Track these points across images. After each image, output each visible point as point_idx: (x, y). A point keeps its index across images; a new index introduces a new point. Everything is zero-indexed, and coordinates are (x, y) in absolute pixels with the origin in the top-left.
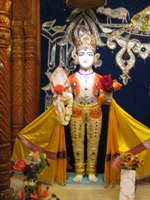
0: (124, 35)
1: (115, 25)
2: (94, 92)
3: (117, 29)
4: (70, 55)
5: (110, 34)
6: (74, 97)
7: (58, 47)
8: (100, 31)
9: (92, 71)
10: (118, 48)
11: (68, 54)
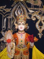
0: (40, 14)
1: (36, 9)
2: (25, 42)
3: (36, 10)
4: (13, 23)
5: (33, 13)
6: (16, 44)
7: (7, 19)
8: (28, 12)
9: (24, 32)
10: (37, 20)
11: (12, 22)
